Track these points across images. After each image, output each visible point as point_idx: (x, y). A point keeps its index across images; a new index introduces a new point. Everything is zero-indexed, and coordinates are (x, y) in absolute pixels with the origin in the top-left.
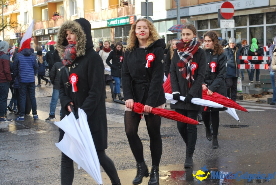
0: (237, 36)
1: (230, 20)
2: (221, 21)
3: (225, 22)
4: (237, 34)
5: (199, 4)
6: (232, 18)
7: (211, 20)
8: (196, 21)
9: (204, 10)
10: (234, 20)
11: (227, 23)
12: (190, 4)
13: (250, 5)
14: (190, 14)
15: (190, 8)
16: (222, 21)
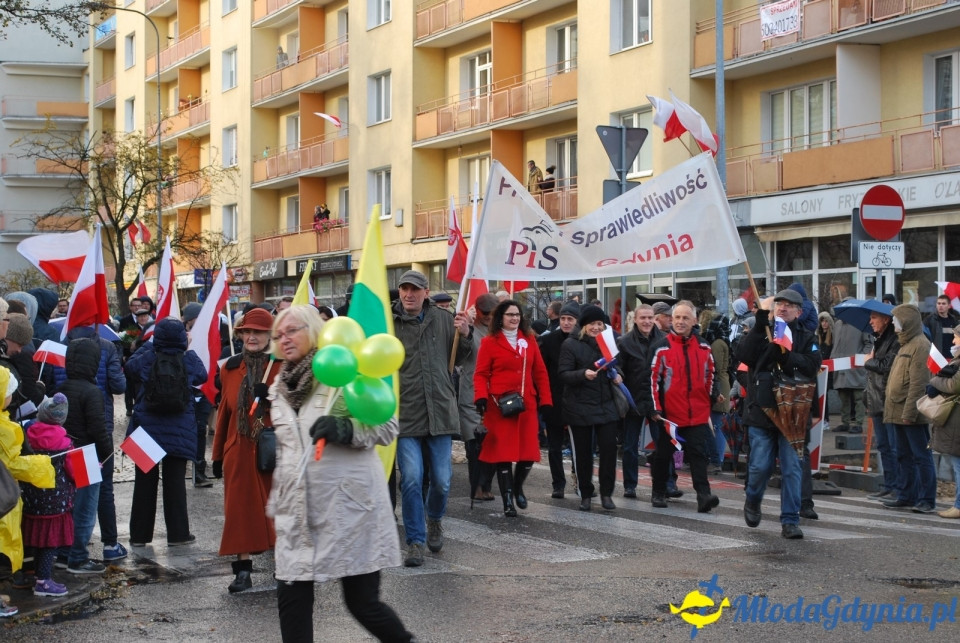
0: (905, 295)
1: (890, 244)
2: (862, 244)
3: (876, 250)
4: (905, 288)
5: (785, 190)
6: (896, 237)
7: (822, 241)
8: (772, 243)
9: (799, 209)
10: (902, 245)
11: (882, 252)
12: (755, 190)
13: (948, 195)
14: (753, 222)
15: (754, 202)
16: (865, 247)
